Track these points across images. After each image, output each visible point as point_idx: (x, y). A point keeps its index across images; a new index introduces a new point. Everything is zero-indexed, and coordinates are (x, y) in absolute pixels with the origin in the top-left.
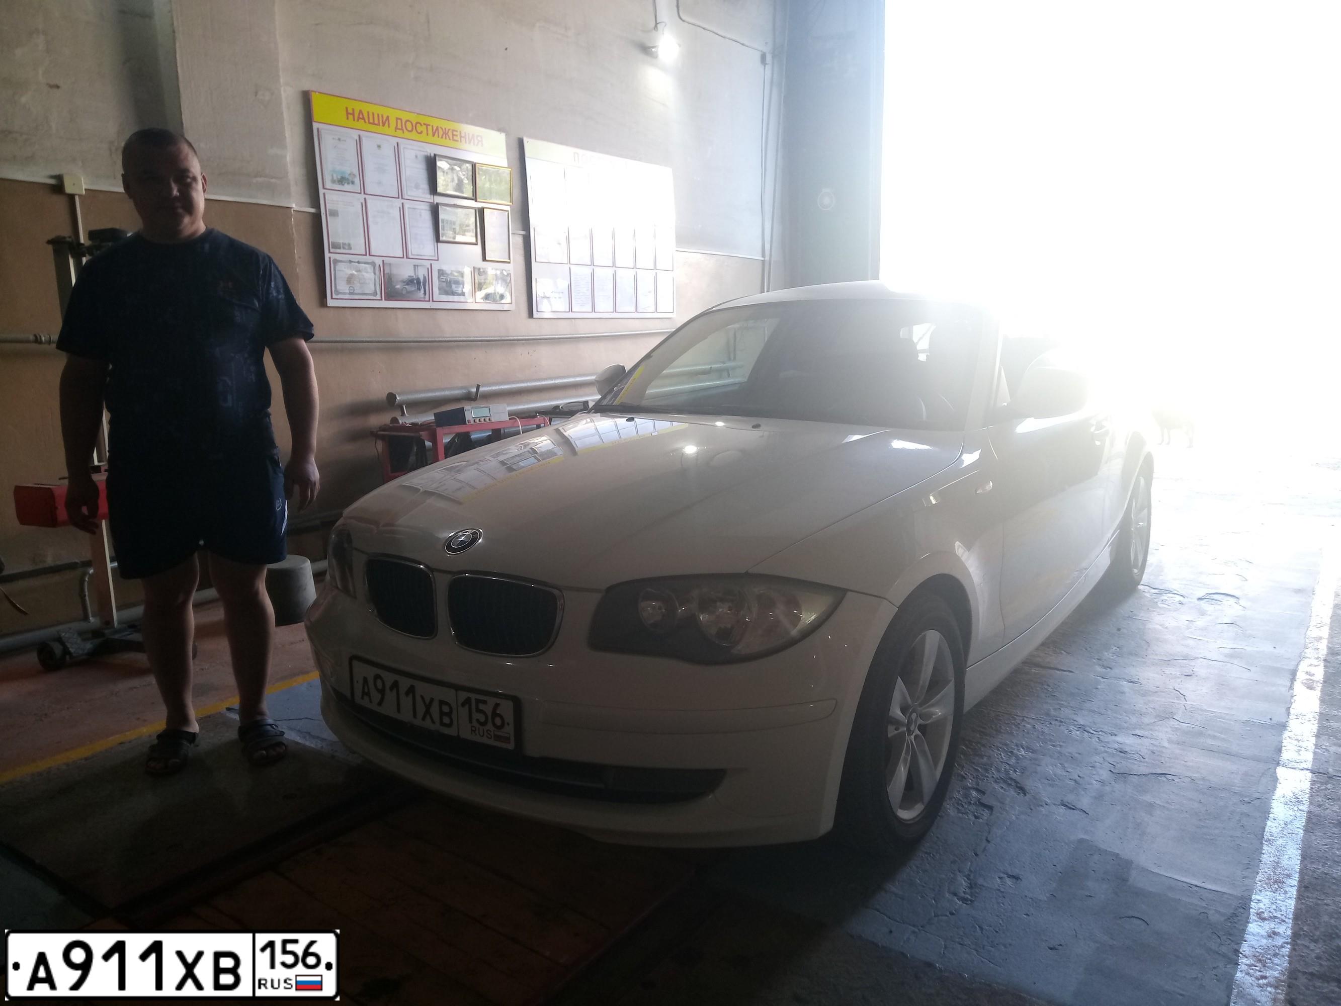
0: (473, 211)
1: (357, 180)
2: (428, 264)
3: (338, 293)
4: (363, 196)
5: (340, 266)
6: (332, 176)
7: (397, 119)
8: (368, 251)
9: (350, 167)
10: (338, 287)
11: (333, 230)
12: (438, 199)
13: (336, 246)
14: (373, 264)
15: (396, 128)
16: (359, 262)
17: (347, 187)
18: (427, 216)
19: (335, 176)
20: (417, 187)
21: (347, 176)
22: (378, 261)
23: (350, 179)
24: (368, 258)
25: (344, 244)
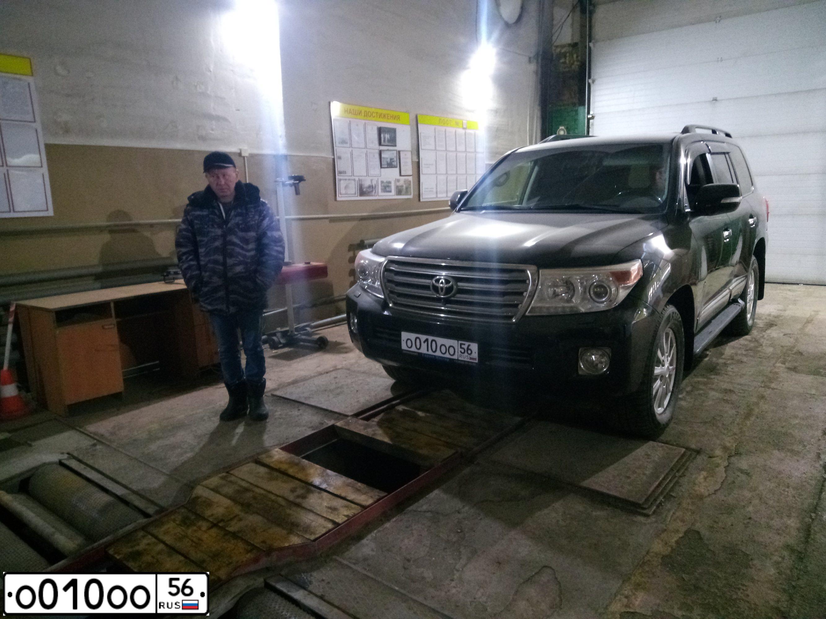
0: (396, 152)
1: (349, 142)
2: (376, 178)
3: (341, 194)
4: (350, 149)
5: (342, 182)
6: (339, 140)
7: (365, 111)
8: (353, 174)
9: (346, 136)
10: (341, 191)
11: (340, 166)
12: (382, 148)
13: (340, 173)
14: (354, 180)
15: (364, 116)
16: (349, 180)
17: (345, 145)
18: (377, 156)
20: (372, 142)
22: (357, 179)
23: (346, 141)
24: (353, 178)
25: (344, 172)
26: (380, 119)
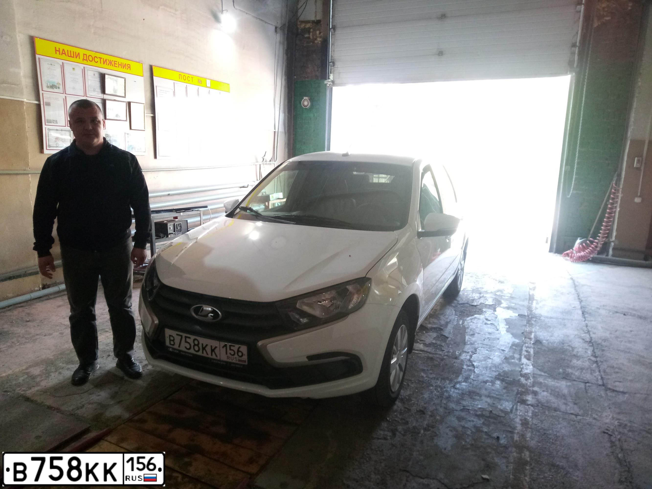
0: (125, 103)
1: (61, 87)
3: (50, 146)
4: (64, 95)
5: (51, 132)
6: (47, 84)
7: (84, 54)
9: (58, 80)
10: (50, 143)
11: (47, 113)
12: (106, 97)
13: (49, 122)
15: (83, 59)
16: (62, 130)
17: (55, 90)
19: (49, 84)
20: (94, 90)
21: (56, 84)
23: (57, 86)
25: (54, 120)
26: (105, 66)
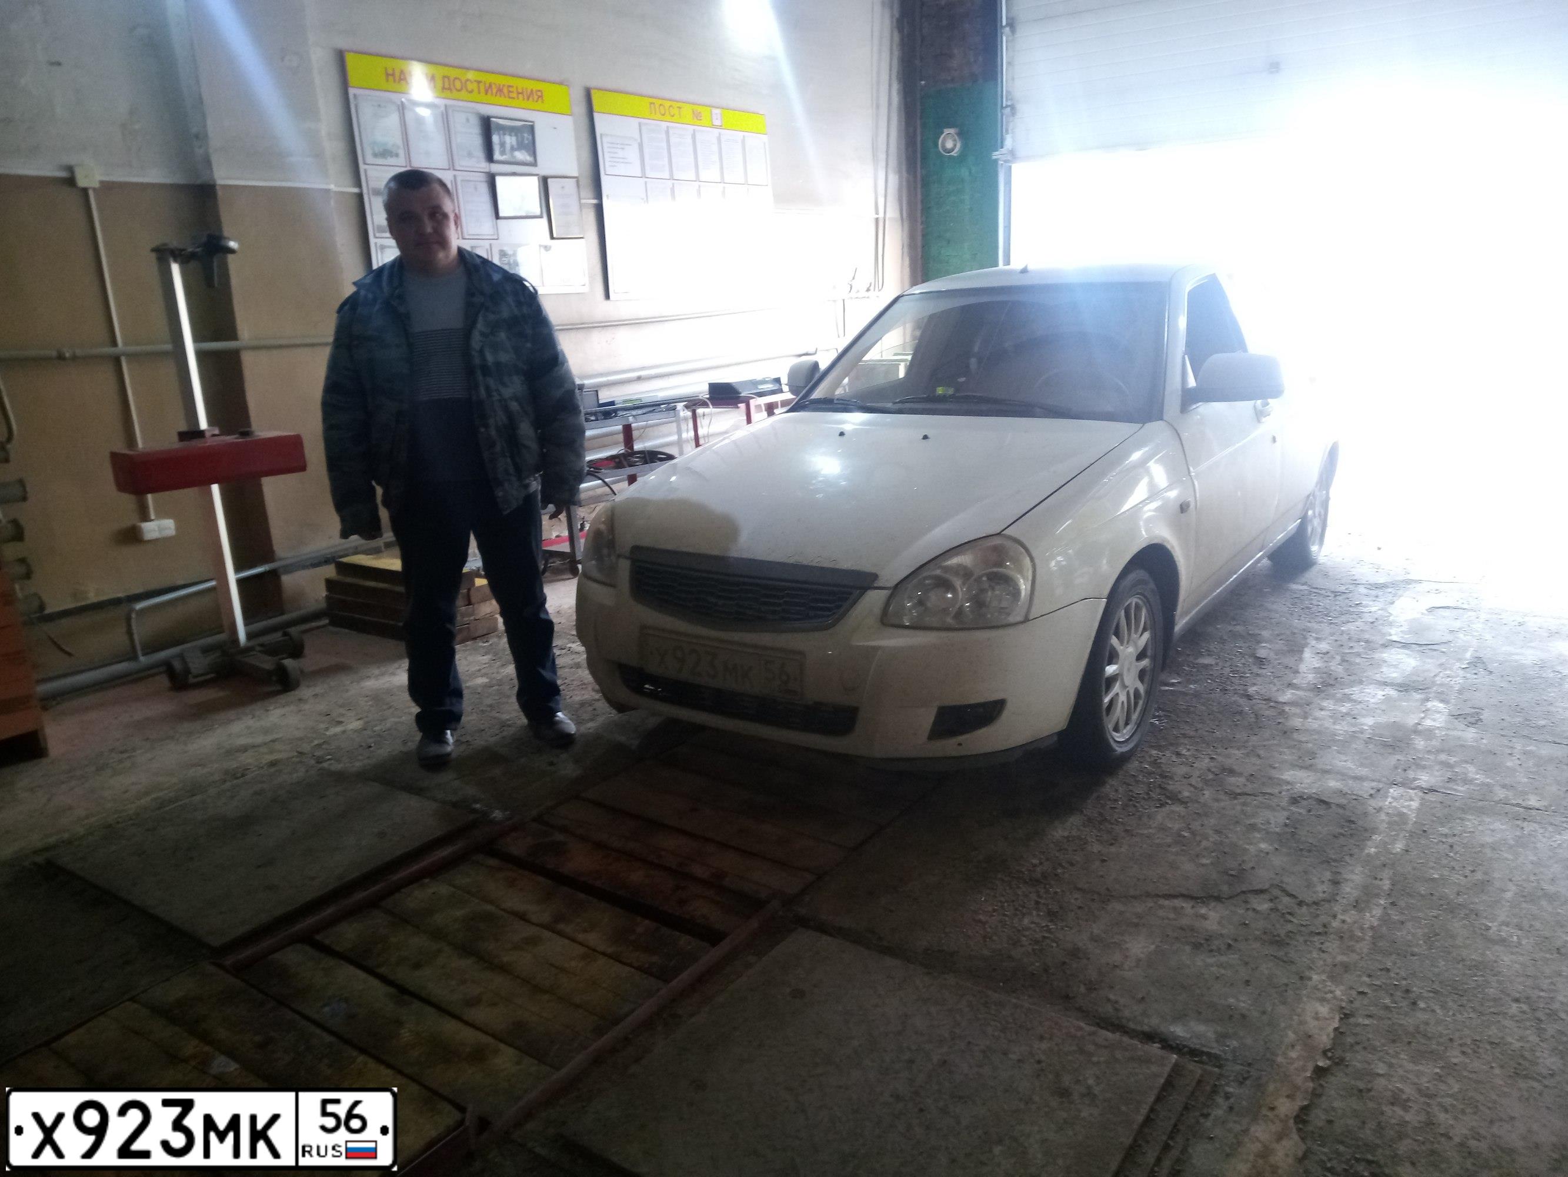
0: (535, 180)
1: (401, 152)
2: (486, 244)
9: (394, 137)
12: (495, 168)
17: (391, 161)
18: (484, 189)
19: (376, 148)
20: (470, 155)
21: (390, 148)
26: (489, 98)
